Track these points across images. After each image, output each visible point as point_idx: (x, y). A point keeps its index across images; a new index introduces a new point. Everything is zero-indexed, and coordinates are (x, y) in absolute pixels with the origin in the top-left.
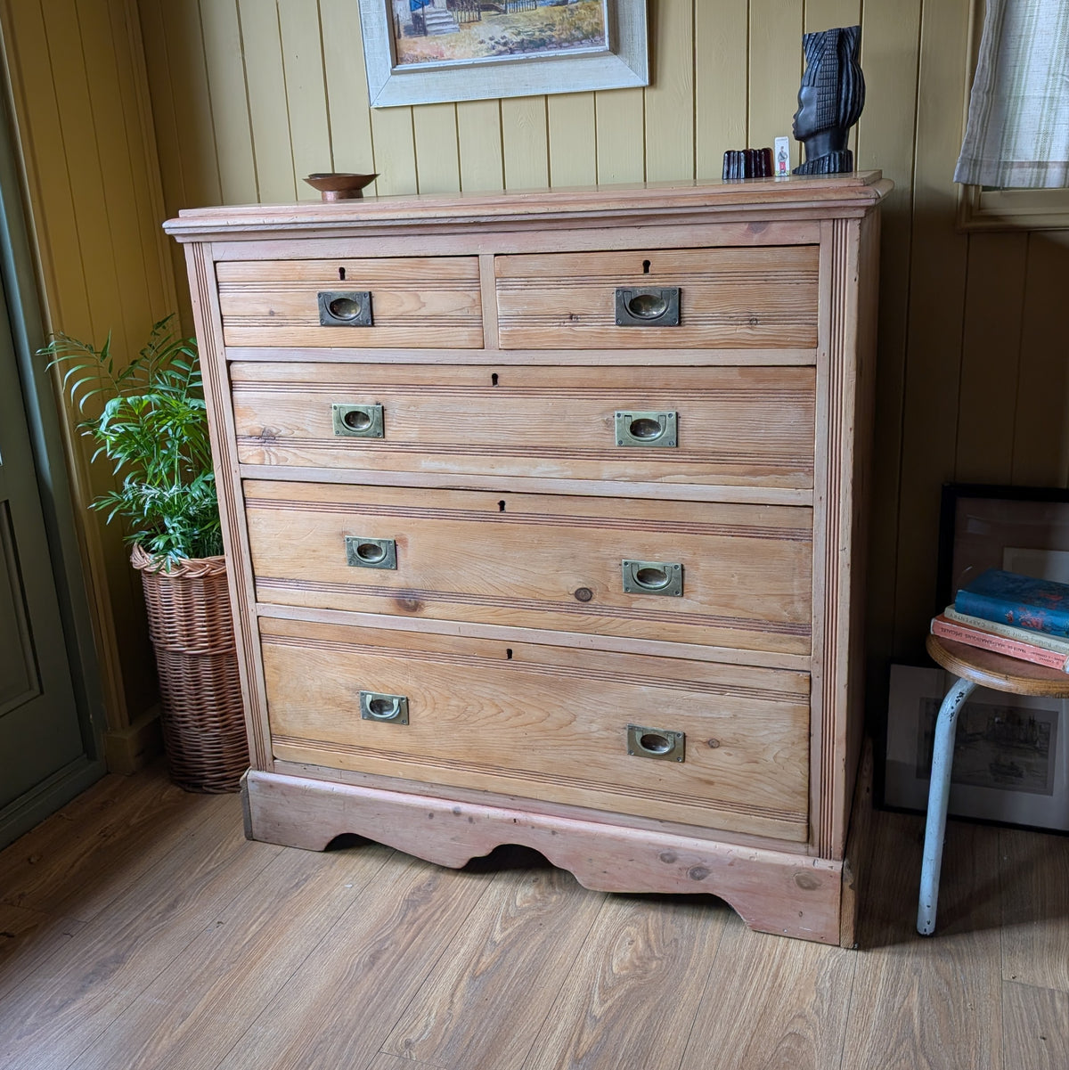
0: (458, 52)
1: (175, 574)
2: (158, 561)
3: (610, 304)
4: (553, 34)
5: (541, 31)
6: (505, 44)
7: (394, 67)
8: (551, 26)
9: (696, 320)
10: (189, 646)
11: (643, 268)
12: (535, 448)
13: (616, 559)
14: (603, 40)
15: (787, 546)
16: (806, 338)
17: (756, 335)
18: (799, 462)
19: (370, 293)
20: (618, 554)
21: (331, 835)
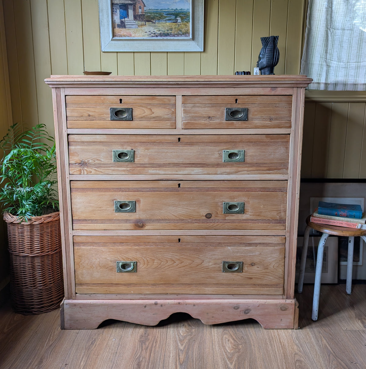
0: (136, 35)
1: (28, 223)
2: (21, 218)
3: (224, 113)
4: (172, 32)
5: (168, 30)
6: (154, 34)
7: (113, 38)
8: (171, 29)
9: (252, 119)
10: (31, 253)
11: (235, 102)
12: (193, 164)
13: (221, 202)
14: (189, 35)
15: (280, 194)
16: (288, 125)
17: (272, 124)
18: (284, 166)
19: (132, 108)
20: (221, 200)
21: (101, 321)
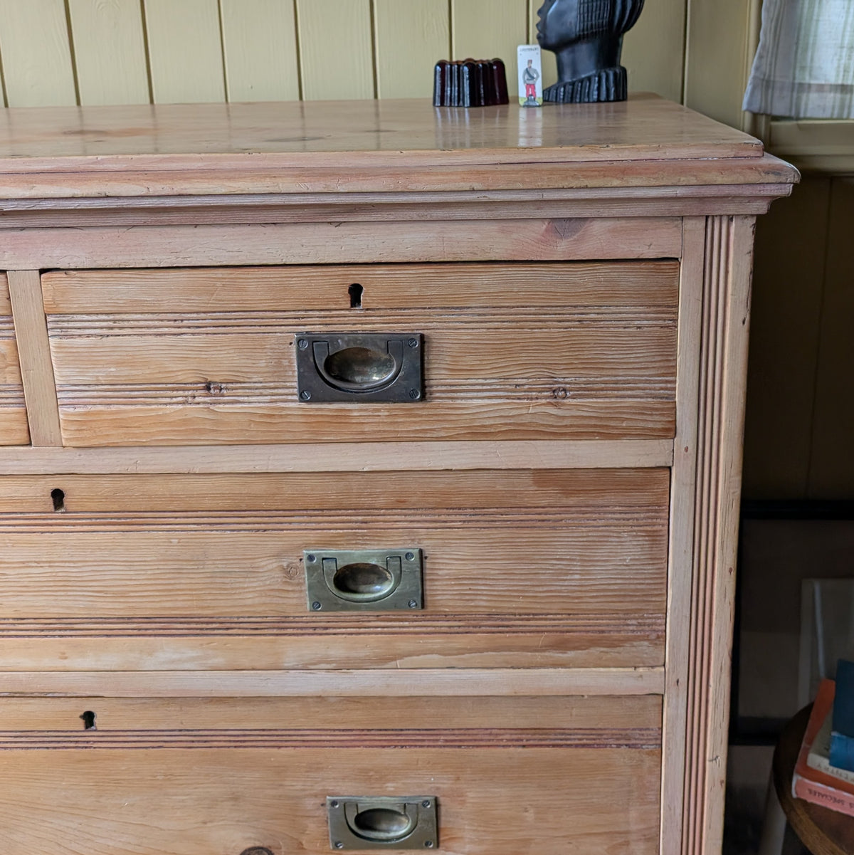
3: (285, 363)
9: (453, 390)
11: (348, 299)
12: (148, 619)
13: (316, 796)
15: (620, 757)
16: (657, 422)
17: (564, 417)
18: (640, 625)
20: (318, 788)
